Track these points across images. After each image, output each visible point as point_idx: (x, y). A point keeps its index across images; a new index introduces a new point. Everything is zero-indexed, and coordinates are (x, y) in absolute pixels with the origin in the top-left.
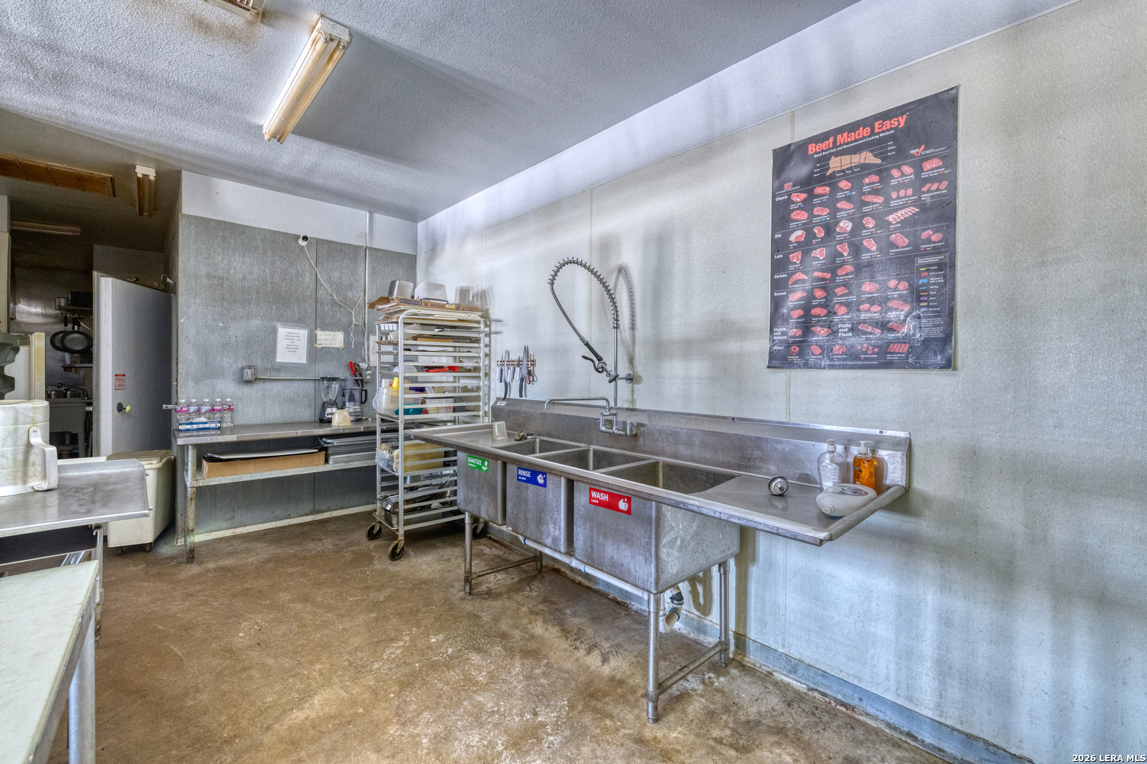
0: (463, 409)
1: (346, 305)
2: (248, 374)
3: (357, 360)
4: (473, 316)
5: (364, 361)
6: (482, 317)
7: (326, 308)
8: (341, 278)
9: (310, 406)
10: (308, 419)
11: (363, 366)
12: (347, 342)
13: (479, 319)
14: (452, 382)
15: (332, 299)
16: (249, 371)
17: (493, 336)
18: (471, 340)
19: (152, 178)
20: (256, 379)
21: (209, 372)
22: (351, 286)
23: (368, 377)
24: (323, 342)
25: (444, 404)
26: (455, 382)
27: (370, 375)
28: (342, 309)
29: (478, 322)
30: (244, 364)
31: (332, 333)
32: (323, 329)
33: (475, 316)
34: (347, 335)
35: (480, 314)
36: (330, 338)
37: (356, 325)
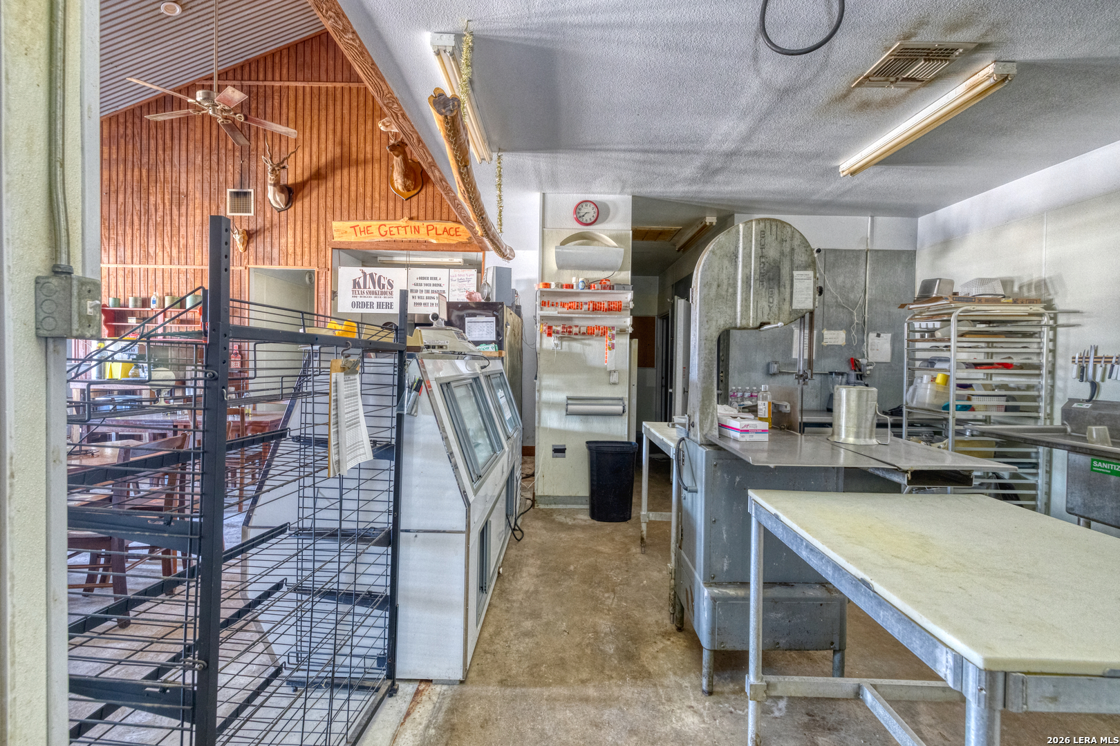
0: (1016, 409)
1: (848, 306)
2: (774, 368)
3: (857, 356)
4: (1035, 308)
5: (863, 357)
6: (1046, 308)
7: (831, 310)
8: (844, 282)
9: (817, 397)
10: (815, 408)
11: (863, 361)
12: (848, 339)
13: (1042, 311)
14: (983, 379)
15: (837, 302)
16: (776, 366)
17: (1059, 329)
18: (1025, 335)
19: (714, 224)
20: (780, 373)
21: (748, 367)
22: (853, 287)
23: (868, 372)
24: (829, 340)
25: (995, 402)
26: (987, 379)
27: (870, 370)
28: (845, 311)
29: (1041, 315)
30: (769, 359)
31: (836, 332)
32: (829, 329)
33: (1038, 308)
34: (848, 333)
35: (1043, 305)
36: (835, 336)
37: (857, 324)
